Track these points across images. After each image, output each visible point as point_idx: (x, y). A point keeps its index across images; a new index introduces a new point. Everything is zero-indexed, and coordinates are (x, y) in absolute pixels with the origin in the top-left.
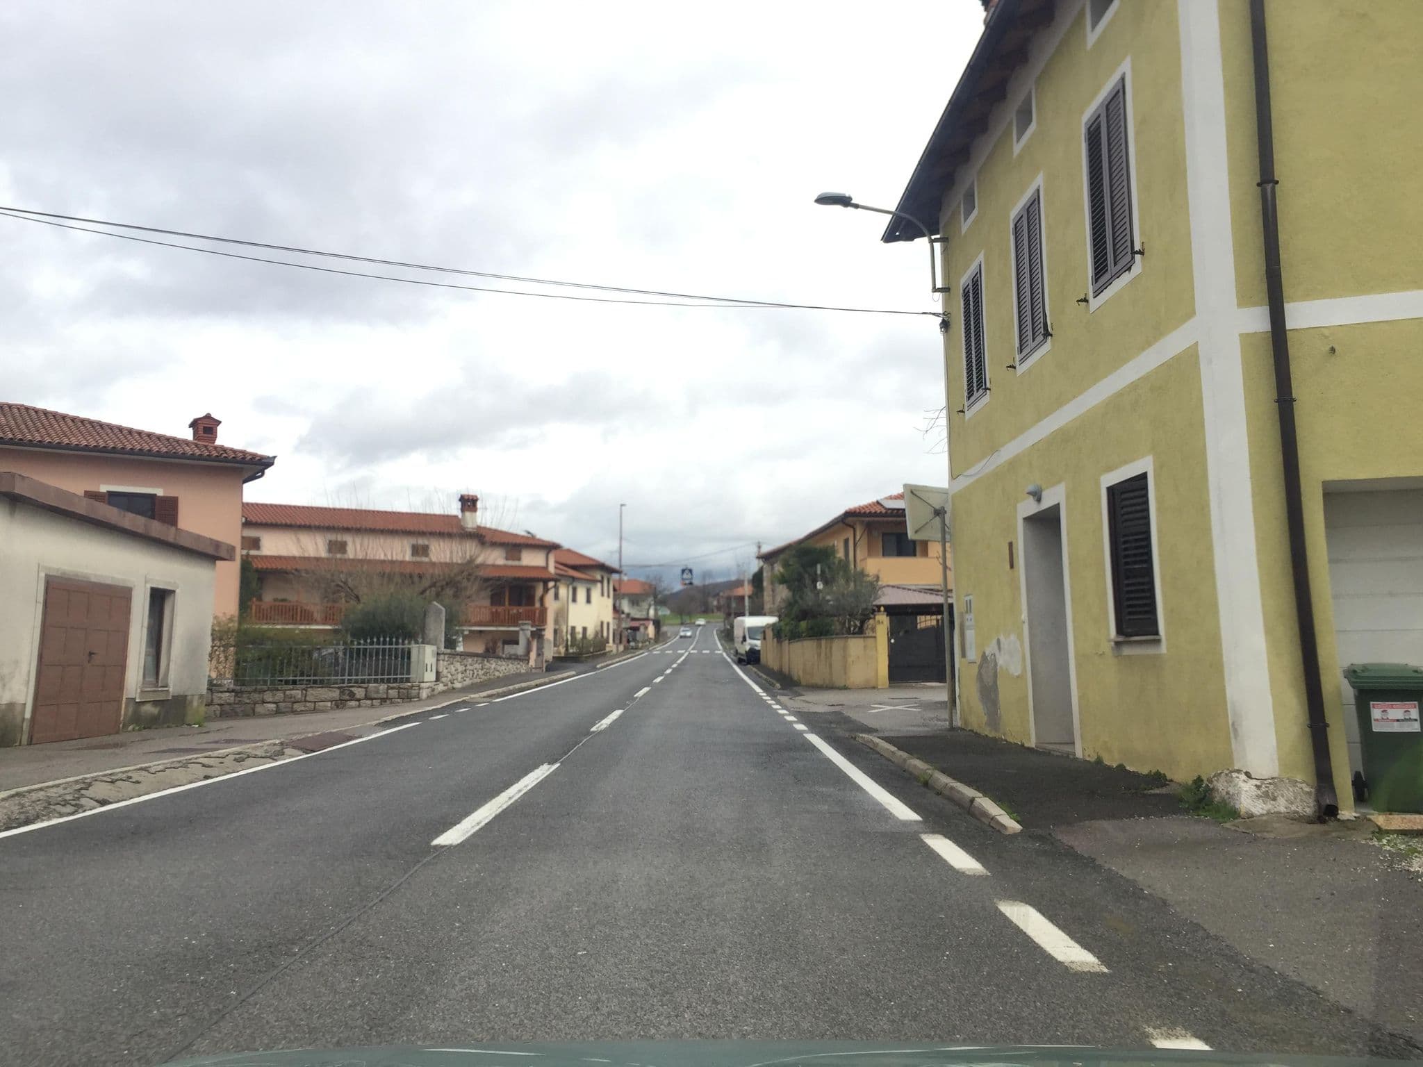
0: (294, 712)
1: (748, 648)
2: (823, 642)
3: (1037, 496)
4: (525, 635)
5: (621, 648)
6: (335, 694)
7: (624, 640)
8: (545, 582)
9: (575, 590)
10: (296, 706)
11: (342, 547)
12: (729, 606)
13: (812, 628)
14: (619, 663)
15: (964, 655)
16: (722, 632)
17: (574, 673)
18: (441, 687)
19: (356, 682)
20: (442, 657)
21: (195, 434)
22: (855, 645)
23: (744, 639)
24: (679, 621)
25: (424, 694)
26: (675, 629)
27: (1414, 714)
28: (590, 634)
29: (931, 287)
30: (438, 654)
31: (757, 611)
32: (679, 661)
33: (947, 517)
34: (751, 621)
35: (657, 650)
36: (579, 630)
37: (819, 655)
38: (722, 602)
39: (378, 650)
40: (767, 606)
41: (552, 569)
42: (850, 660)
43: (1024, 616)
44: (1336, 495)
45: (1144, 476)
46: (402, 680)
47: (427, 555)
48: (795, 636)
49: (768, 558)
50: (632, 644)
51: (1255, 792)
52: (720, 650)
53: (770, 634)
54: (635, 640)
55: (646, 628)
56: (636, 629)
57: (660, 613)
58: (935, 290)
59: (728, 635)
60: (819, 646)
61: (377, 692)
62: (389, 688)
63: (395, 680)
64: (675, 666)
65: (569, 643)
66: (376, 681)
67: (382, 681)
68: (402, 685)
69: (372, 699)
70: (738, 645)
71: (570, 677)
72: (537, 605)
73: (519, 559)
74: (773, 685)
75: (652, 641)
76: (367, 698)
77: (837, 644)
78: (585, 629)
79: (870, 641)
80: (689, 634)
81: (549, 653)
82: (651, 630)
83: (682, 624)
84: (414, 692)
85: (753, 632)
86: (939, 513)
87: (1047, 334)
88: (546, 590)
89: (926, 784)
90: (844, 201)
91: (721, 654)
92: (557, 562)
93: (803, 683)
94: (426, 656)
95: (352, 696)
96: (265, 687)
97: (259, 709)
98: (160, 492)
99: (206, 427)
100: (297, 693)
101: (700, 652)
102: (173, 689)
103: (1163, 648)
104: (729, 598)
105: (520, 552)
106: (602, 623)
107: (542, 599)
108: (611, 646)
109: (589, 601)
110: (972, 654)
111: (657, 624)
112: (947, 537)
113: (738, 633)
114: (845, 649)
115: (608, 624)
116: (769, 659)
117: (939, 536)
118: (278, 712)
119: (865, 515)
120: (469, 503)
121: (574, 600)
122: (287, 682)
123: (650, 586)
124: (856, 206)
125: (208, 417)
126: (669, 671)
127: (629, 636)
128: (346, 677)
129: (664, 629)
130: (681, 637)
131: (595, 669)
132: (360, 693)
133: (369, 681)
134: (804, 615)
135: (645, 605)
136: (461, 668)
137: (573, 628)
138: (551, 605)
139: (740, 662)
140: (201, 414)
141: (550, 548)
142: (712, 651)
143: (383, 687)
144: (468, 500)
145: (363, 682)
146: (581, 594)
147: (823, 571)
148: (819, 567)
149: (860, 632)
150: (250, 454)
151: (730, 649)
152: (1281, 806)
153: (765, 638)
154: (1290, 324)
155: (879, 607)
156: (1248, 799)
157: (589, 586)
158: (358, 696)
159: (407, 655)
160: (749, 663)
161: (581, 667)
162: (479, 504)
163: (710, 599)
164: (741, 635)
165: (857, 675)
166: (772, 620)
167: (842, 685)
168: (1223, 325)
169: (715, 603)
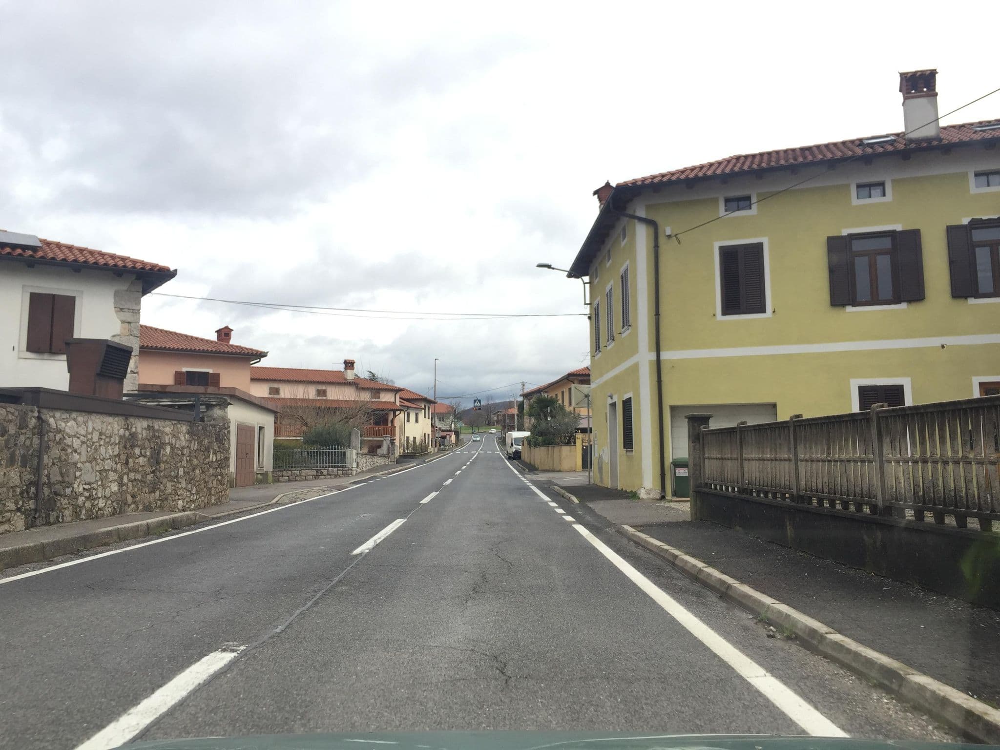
0: (296, 480)
1: (514, 450)
2: (550, 448)
3: (611, 397)
4: (387, 444)
5: (436, 450)
6: (314, 473)
7: (438, 444)
8: (394, 411)
9: (409, 414)
10: (297, 478)
11: (276, 391)
12: (505, 421)
13: (544, 441)
14: (437, 460)
15: (594, 455)
16: (500, 438)
17: (415, 464)
18: (359, 470)
19: (323, 467)
20: (359, 455)
21: (218, 337)
22: (565, 449)
23: (512, 445)
24: (471, 431)
25: (354, 473)
26: (469, 436)
27: (687, 471)
28: (418, 441)
29: (583, 303)
30: (357, 454)
31: (521, 429)
32: (473, 458)
33: (590, 397)
34: (516, 434)
35: (458, 451)
36: (411, 439)
37: (548, 454)
38: (500, 418)
39: (329, 452)
40: (526, 425)
41: (398, 403)
42: (562, 457)
43: (609, 441)
44: (673, 409)
45: (631, 398)
46: (343, 466)
47: (326, 396)
48: (536, 445)
49: (527, 396)
50: (442, 447)
51: (645, 492)
52: (498, 452)
53: (525, 442)
54: (443, 444)
55: (451, 437)
56: (444, 437)
57: (458, 426)
58: (585, 304)
59: (502, 441)
60: (548, 450)
61: (333, 472)
62: (338, 470)
63: (340, 467)
64: (471, 460)
65: (405, 447)
66: (332, 467)
67: (335, 467)
68: (344, 469)
69: (331, 475)
70: (508, 448)
71: (412, 467)
72: (390, 425)
73: (379, 398)
74: (524, 470)
75: (454, 445)
76: (328, 474)
77: (557, 449)
78: (415, 438)
79: (573, 447)
80: (478, 439)
81: (398, 452)
82: (453, 438)
83: (473, 433)
84: (350, 472)
85: (517, 441)
86: (587, 396)
87: (613, 340)
88: (395, 416)
89: (563, 496)
90: (549, 267)
91: (499, 454)
92: (400, 398)
93: (540, 469)
94: (352, 454)
95: (322, 473)
96: (283, 469)
97: (281, 479)
98: (211, 371)
99: (224, 333)
100: (297, 472)
101: (485, 453)
102: (265, 469)
103: (634, 453)
104: (504, 416)
105: (379, 393)
106: (425, 434)
107: (392, 421)
108: (431, 449)
109: (417, 421)
110: (597, 455)
111: (457, 434)
112: (590, 406)
113: (508, 441)
114: (560, 451)
115: (428, 435)
116: (525, 456)
117: (587, 406)
118: (289, 481)
119: (579, 375)
120: (349, 364)
121: (408, 421)
122: (292, 467)
123: (452, 407)
124: (553, 269)
125: (227, 328)
126: (468, 463)
127: (440, 440)
128: (318, 465)
129: (461, 437)
130: (474, 441)
131: (425, 462)
132: (325, 472)
133: (329, 467)
134: (541, 434)
135: (449, 421)
136: (365, 461)
137: (408, 438)
138: (397, 423)
139: (509, 458)
140: (223, 326)
141: (397, 391)
142: (493, 452)
143: (335, 469)
144: (349, 363)
145: (326, 467)
146: (413, 417)
147: (551, 411)
148: (549, 408)
149: (568, 443)
150: (255, 350)
151: (504, 450)
152: (651, 496)
153: (523, 445)
154: (662, 358)
155: (578, 429)
156: (643, 494)
157: (417, 412)
158: (324, 474)
159: (344, 454)
160: (514, 459)
161: (418, 461)
162: (355, 365)
163: (492, 416)
164: (510, 442)
165: (566, 465)
166: (527, 434)
167: (558, 469)
168: (645, 357)
169: (495, 418)
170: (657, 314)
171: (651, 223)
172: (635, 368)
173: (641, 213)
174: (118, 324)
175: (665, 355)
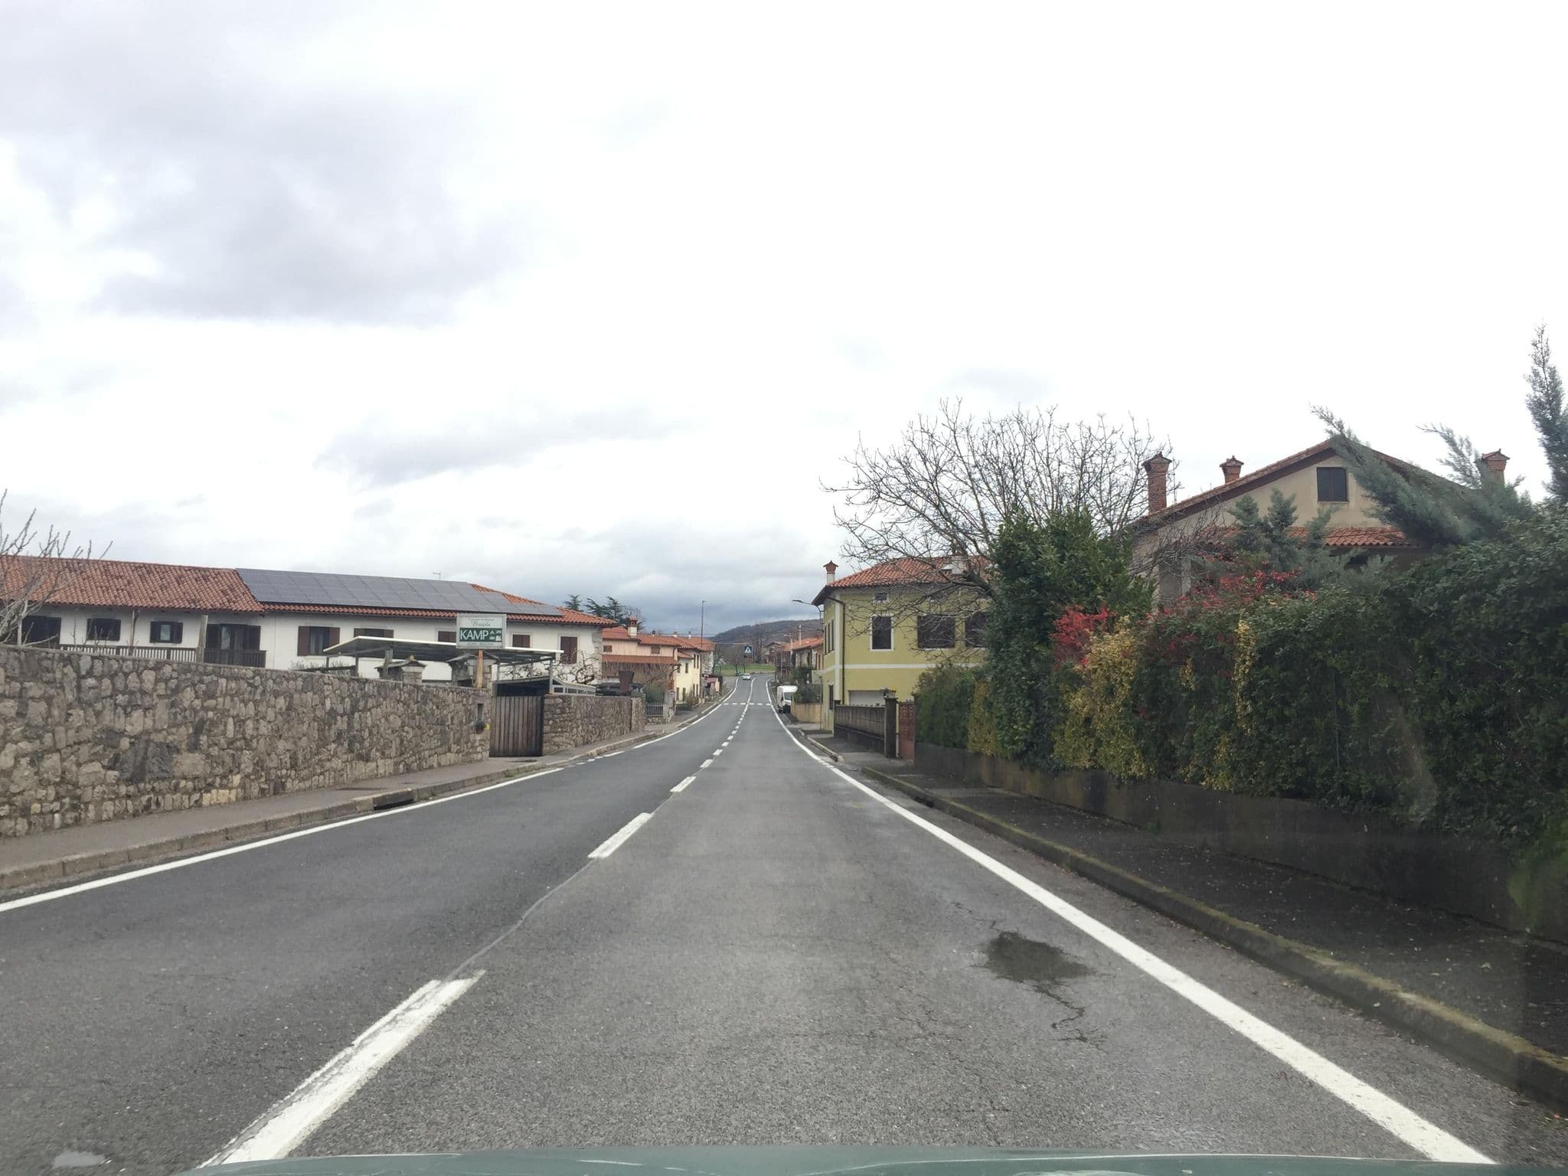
1: (783, 704)
2: (807, 704)
5: (703, 700)
7: (705, 694)
8: (673, 666)
12: (779, 660)
13: (804, 700)
16: (773, 689)
22: (817, 707)
23: (782, 698)
24: (734, 672)
25: (668, 721)
28: (687, 692)
34: (786, 688)
35: (726, 701)
36: (682, 691)
37: (805, 708)
41: (676, 658)
42: (815, 713)
48: (799, 702)
50: (708, 696)
53: (792, 697)
54: (710, 693)
55: (715, 684)
56: (710, 686)
59: (775, 692)
70: (779, 701)
75: (718, 694)
77: (812, 706)
78: (684, 689)
82: (717, 685)
84: (666, 720)
85: (787, 695)
86: (821, 677)
88: (673, 670)
91: (771, 705)
94: (666, 708)
106: (693, 685)
107: (671, 675)
108: (699, 700)
109: (687, 672)
111: (721, 678)
113: (780, 693)
114: (814, 708)
115: (696, 685)
121: (680, 674)
127: (707, 689)
129: (724, 682)
131: (701, 716)
134: (802, 694)
137: (678, 691)
139: (780, 712)
141: (676, 646)
142: (764, 703)
146: (684, 668)
151: (776, 702)
153: (790, 699)
157: (688, 662)
159: (662, 709)
160: (784, 713)
165: (817, 718)
166: (794, 689)
167: (812, 721)
168: (838, 667)
169: (768, 653)
170: (844, 647)
171: (844, 605)
172: (834, 671)
173: (838, 598)
174: (593, 649)
175: (846, 667)
